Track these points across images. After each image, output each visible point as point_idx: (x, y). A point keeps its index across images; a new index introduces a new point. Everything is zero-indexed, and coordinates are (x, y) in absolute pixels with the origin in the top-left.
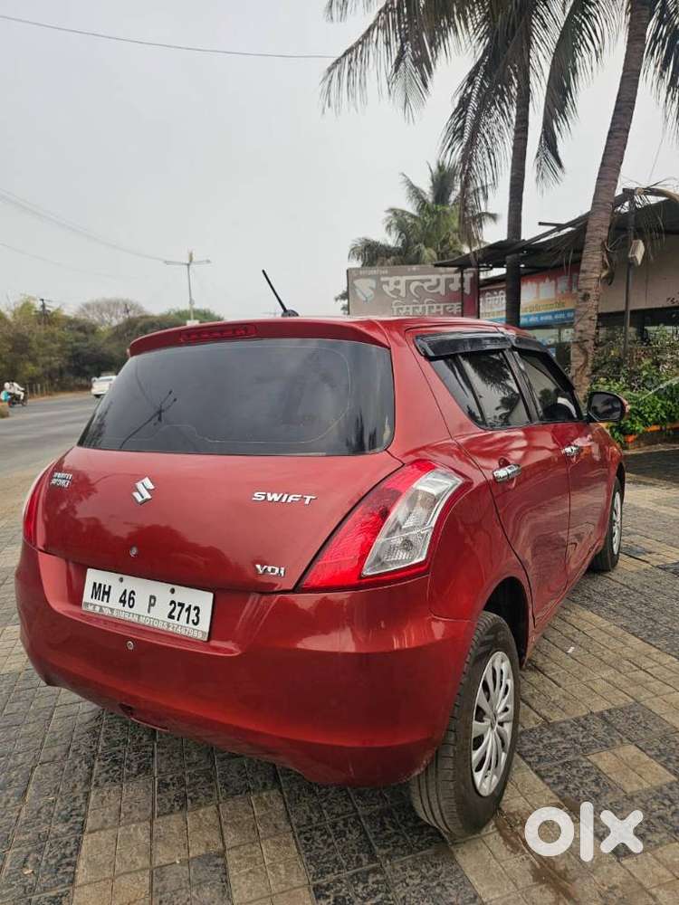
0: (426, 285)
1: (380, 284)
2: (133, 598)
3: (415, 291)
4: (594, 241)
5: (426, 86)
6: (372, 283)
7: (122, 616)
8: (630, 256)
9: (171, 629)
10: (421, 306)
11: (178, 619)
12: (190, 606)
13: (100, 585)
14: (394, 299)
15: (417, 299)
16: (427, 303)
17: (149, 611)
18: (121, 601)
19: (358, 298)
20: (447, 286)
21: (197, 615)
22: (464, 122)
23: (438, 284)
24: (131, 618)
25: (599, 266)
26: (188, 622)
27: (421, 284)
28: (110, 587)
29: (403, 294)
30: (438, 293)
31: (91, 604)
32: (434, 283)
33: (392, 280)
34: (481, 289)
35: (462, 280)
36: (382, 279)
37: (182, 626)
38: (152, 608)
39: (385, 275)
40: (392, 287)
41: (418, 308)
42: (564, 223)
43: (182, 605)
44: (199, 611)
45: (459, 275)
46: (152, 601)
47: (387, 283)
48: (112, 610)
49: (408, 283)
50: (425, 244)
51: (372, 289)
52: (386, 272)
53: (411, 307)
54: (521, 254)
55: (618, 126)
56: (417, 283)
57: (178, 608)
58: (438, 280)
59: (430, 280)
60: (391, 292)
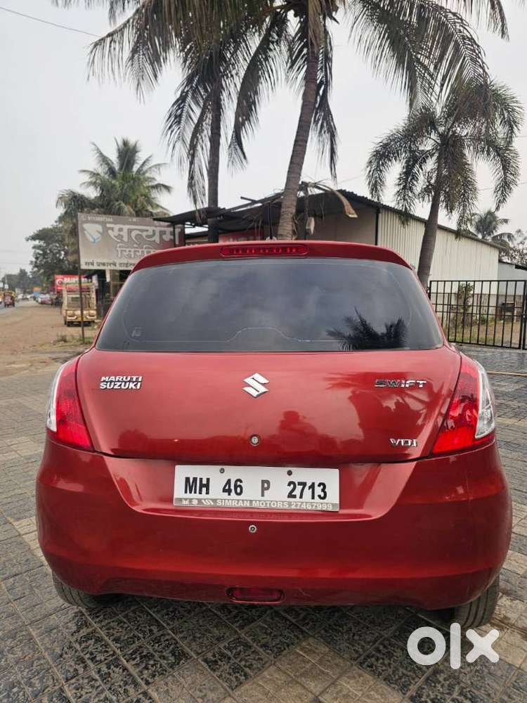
0: (144, 234)
1: (106, 230)
2: (240, 486)
3: (136, 238)
4: (288, 215)
5: (156, 76)
6: (99, 228)
7: (229, 504)
8: (307, 228)
9: (293, 507)
10: (140, 250)
11: (301, 497)
12: (313, 484)
13: (195, 479)
14: (119, 243)
15: (137, 244)
16: (146, 248)
17: (263, 495)
18: (224, 490)
19: (87, 239)
20: (161, 236)
21: (323, 490)
22: (182, 111)
23: (154, 234)
24: (241, 504)
25: (291, 232)
26: (313, 498)
27: (140, 233)
28: (208, 480)
29: (125, 239)
30: (154, 241)
31: (186, 499)
32: (150, 233)
33: (117, 227)
34: (187, 241)
35: (173, 233)
36: (108, 225)
37: (307, 502)
38: (265, 492)
39: (110, 223)
40: (116, 233)
41: (138, 251)
42: (256, 200)
43: (304, 484)
44: (325, 487)
45: (171, 229)
46: (266, 485)
47: (112, 229)
48: (214, 501)
49: (130, 231)
50: (124, 201)
51: (99, 232)
52: (111, 220)
53: (133, 250)
54: (218, 218)
55: (301, 138)
56: (138, 232)
57: (299, 488)
58: (154, 231)
59: (147, 231)
60: (116, 237)
